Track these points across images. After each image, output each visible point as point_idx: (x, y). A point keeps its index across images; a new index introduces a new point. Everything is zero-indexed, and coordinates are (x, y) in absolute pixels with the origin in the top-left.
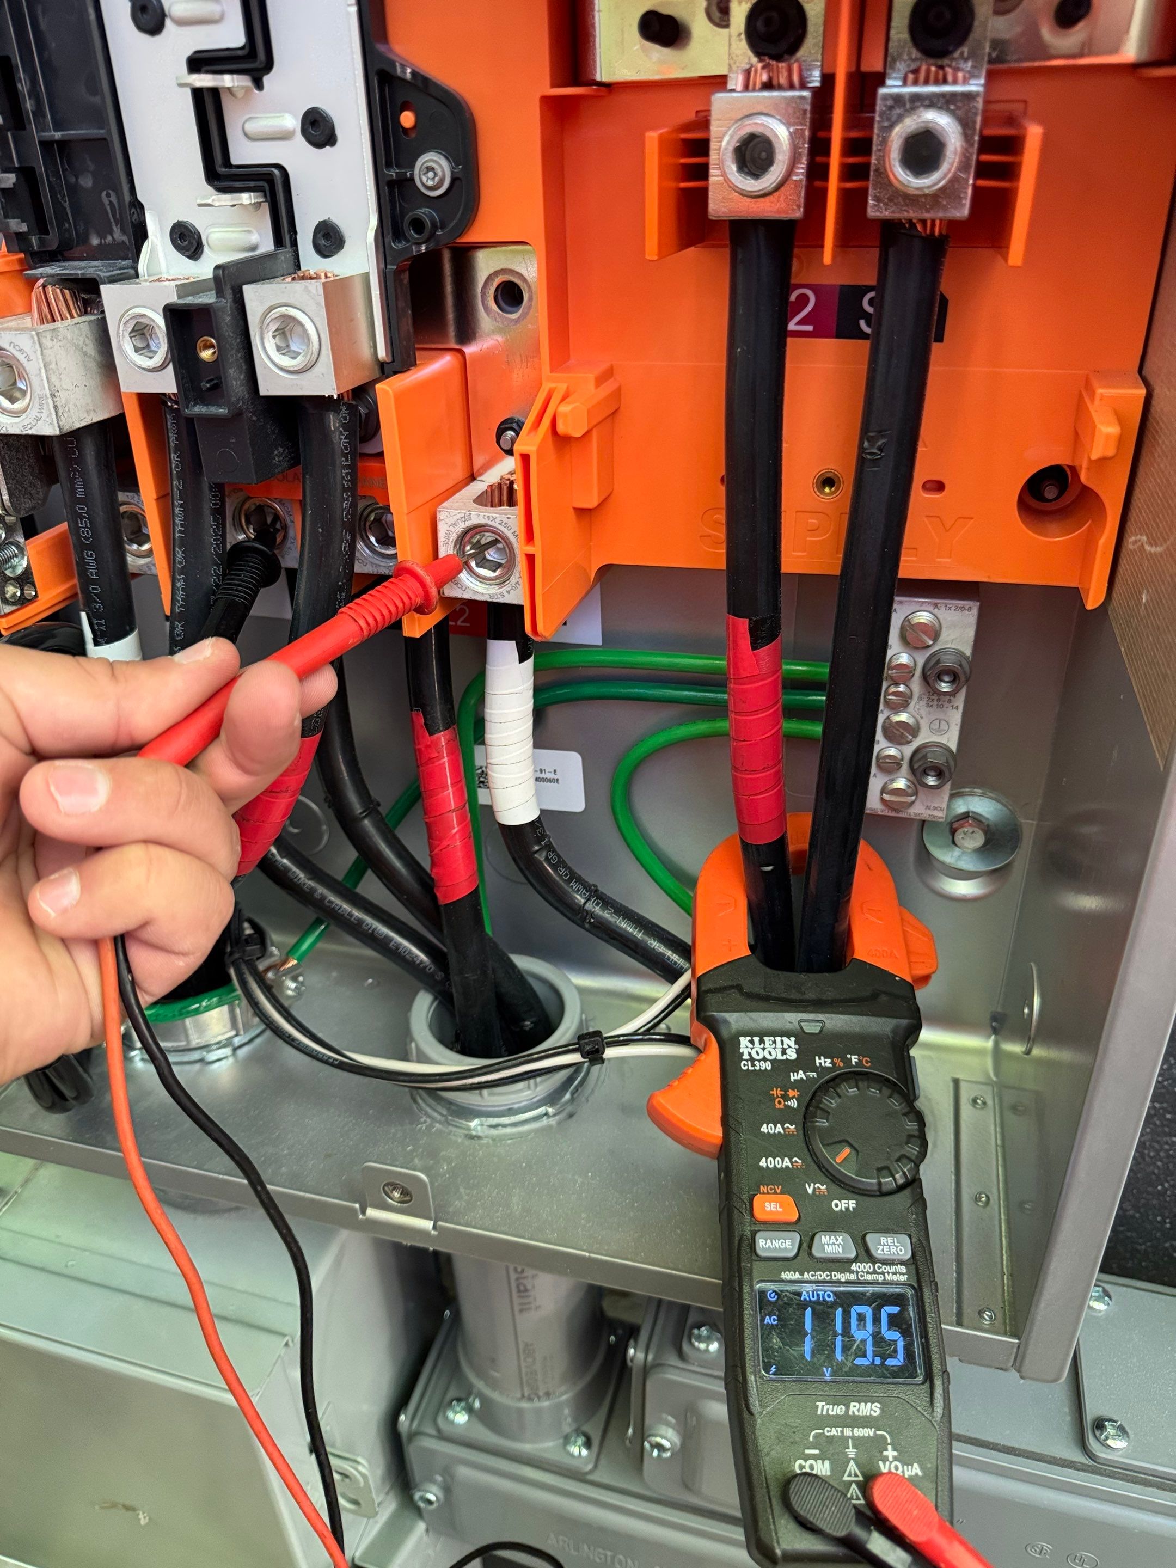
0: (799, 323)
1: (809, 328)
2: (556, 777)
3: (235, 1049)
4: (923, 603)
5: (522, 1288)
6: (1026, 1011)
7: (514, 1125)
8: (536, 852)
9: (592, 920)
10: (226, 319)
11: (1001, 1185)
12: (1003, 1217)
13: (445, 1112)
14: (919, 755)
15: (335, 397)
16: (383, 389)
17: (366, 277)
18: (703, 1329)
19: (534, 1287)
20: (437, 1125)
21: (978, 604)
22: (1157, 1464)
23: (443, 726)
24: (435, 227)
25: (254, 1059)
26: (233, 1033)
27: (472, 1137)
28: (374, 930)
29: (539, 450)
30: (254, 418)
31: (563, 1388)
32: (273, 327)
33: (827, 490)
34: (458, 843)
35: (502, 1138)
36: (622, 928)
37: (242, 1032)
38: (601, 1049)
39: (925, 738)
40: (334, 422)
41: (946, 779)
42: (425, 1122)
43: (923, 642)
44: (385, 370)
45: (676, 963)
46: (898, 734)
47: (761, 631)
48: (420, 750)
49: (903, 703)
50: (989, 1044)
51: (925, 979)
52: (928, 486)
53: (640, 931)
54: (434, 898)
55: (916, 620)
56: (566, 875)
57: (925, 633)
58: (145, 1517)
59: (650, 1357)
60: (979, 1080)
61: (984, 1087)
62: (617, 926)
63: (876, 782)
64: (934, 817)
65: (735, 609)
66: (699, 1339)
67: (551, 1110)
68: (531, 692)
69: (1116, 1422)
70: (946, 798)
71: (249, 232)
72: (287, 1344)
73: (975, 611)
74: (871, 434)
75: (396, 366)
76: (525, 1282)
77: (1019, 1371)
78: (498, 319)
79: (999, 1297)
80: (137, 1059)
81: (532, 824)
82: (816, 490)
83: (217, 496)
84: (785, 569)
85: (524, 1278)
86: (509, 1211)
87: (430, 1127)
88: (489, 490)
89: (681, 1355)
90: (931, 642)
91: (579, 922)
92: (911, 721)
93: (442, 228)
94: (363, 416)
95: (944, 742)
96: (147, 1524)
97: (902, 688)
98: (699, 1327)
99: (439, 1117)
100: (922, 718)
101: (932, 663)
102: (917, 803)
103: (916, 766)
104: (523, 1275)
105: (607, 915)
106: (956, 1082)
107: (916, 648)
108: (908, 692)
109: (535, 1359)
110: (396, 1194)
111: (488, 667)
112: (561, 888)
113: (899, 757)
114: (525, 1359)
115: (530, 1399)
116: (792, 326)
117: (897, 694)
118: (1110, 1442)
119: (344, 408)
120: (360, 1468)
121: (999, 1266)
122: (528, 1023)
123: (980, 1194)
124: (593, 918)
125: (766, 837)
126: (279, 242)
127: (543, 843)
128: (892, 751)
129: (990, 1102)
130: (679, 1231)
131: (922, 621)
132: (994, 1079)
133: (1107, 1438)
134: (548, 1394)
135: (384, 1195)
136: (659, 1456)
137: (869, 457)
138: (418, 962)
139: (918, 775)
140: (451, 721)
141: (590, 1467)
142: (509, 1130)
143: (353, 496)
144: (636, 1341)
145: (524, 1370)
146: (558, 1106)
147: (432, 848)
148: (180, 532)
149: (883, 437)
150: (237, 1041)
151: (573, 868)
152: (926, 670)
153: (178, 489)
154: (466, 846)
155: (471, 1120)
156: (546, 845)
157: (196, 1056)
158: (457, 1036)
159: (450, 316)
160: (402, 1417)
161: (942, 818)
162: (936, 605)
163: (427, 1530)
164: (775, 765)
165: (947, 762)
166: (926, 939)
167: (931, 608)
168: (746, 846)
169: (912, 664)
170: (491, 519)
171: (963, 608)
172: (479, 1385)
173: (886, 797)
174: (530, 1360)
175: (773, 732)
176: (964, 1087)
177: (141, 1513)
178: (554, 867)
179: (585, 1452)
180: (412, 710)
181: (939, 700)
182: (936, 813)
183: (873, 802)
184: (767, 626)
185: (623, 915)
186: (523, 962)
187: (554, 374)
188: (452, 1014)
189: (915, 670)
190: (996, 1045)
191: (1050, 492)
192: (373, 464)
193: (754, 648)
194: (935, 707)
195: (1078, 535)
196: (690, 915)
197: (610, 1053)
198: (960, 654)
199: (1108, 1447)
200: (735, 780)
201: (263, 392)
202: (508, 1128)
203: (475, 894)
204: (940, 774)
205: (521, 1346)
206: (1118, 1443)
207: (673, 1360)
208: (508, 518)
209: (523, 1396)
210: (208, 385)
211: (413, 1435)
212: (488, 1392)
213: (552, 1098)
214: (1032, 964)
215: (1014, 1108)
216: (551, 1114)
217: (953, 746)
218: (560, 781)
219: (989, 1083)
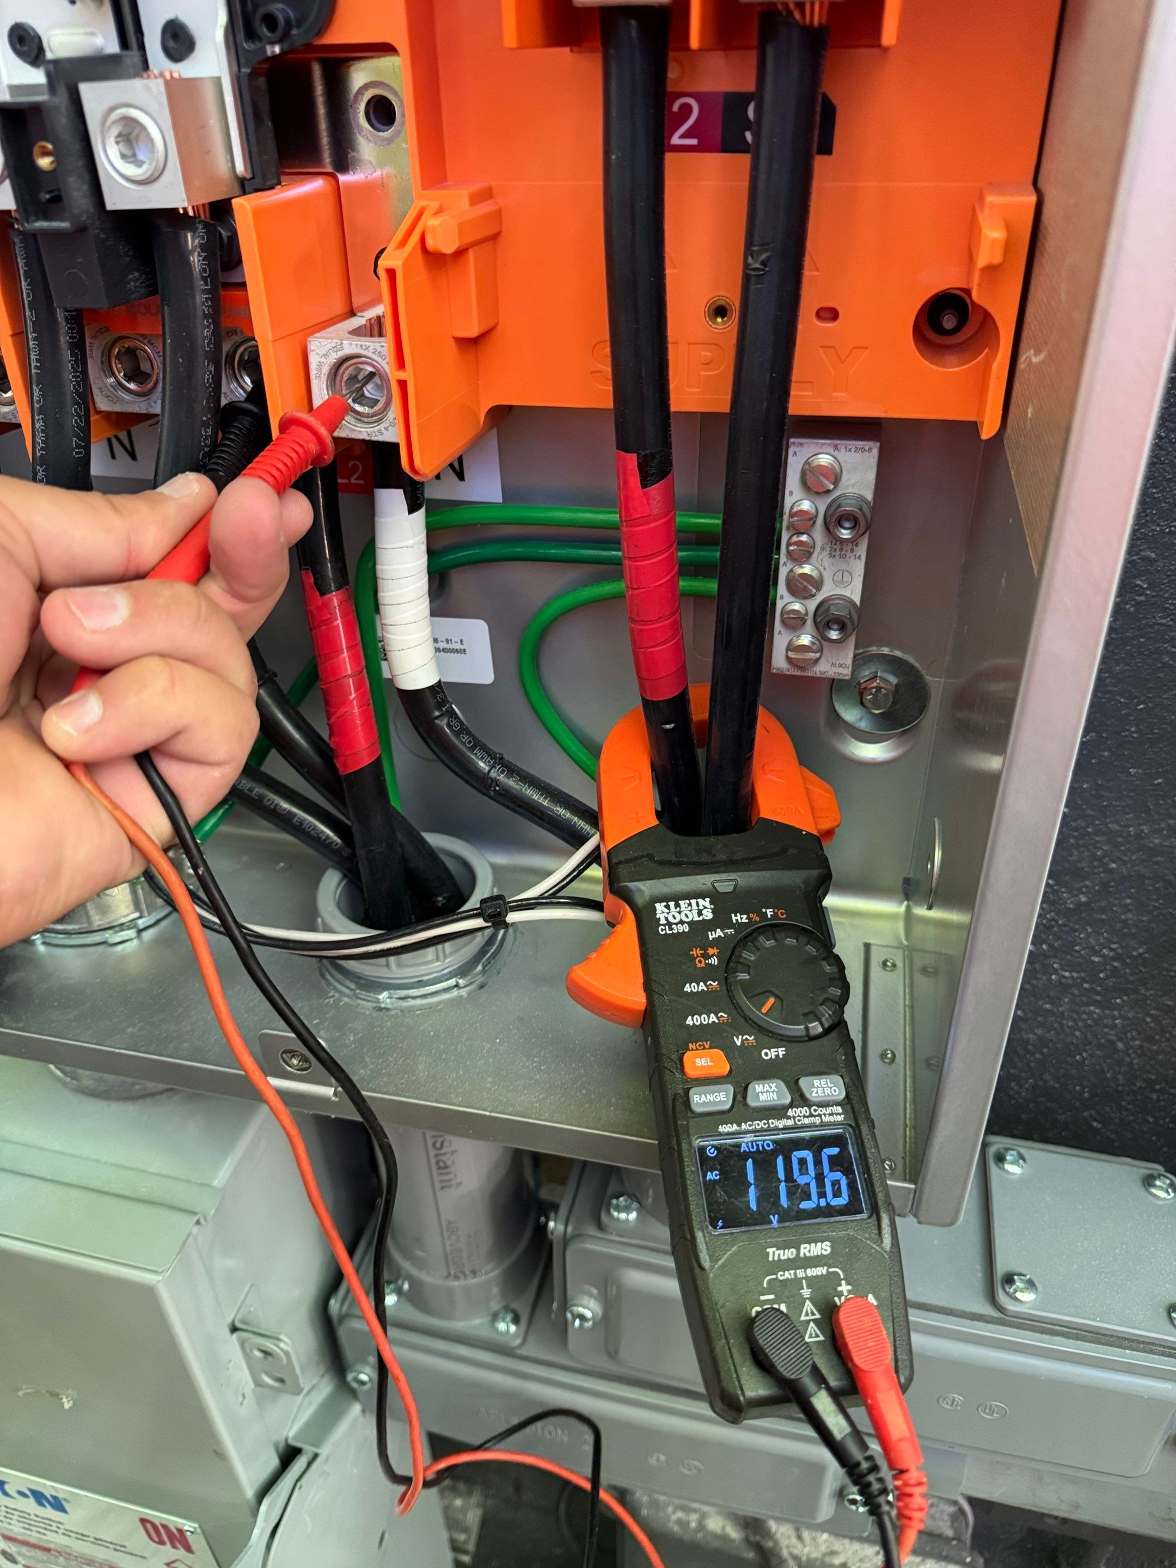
0: (683, 136)
1: (694, 142)
2: (462, 647)
3: (140, 931)
4: (823, 444)
5: (441, 1164)
6: (929, 866)
7: (424, 996)
8: (437, 718)
9: (497, 788)
10: (62, 121)
11: (908, 1043)
12: (908, 1073)
13: (353, 986)
14: (822, 609)
15: (191, 213)
16: (240, 204)
17: (218, 81)
18: (622, 1199)
19: (453, 1163)
20: (345, 999)
21: (878, 444)
22: (1064, 1314)
23: (335, 587)
24: (288, 24)
25: (159, 941)
26: (137, 915)
27: (380, 1009)
28: (277, 805)
29: (404, 264)
30: (102, 236)
31: (489, 1267)
32: (115, 131)
33: (719, 320)
34: (356, 710)
35: (411, 1010)
36: (527, 797)
37: (146, 914)
38: (503, 912)
39: (829, 591)
40: (191, 240)
41: (849, 632)
42: (333, 996)
43: (823, 485)
44: (245, 186)
45: (582, 828)
46: (800, 587)
47: (651, 467)
48: (311, 612)
49: (804, 554)
50: (902, 909)
51: (830, 833)
52: (823, 314)
53: (546, 798)
54: (334, 770)
55: (816, 463)
56: (470, 742)
57: (825, 476)
58: (69, 1401)
59: (570, 1229)
60: (890, 944)
61: (895, 951)
62: (523, 794)
63: (780, 640)
64: (839, 674)
65: (623, 445)
66: (618, 1209)
67: (461, 981)
68: (424, 548)
69: (1025, 1276)
70: (851, 655)
71: (93, 34)
72: (198, 1222)
73: (875, 452)
74: (755, 248)
75: (258, 182)
76: (445, 1158)
77: (916, 1216)
78: (370, 138)
79: (901, 1148)
80: (39, 942)
81: (431, 688)
82: (708, 319)
83: (74, 328)
84: (676, 405)
85: (445, 1154)
86: (414, 1078)
87: (339, 1000)
88: (368, 325)
89: (600, 1226)
90: (831, 487)
91: (484, 791)
92: (815, 574)
93: (298, 26)
94: (225, 239)
95: (849, 595)
96: (71, 1408)
97: (804, 538)
98: (618, 1198)
99: (347, 991)
100: (825, 569)
101: (833, 509)
102: (822, 660)
103: (819, 620)
104: (442, 1151)
105: (512, 783)
106: (867, 947)
107: (818, 493)
108: (810, 541)
109: (459, 1237)
110: (295, 1062)
111: (376, 519)
112: (464, 755)
113: (803, 611)
114: (449, 1237)
115: (456, 1278)
116: (676, 140)
117: (799, 543)
118: (1019, 1295)
119: (200, 227)
120: (282, 1345)
121: (902, 1120)
122: (440, 899)
123: (886, 1050)
124: (498, 786)
125: (667, 693)
126: (124, 43)
127: (444, 709)
128: (797, 606)
129: (900, 964)
130: (584, 1092)
131: (823, 463)
132: (906, 943)
133: (1016, 1291)
134: (474, 1273)
135: (283, 1063)
136: (581, 1325)
137: (752, 273)
138: (323, 838)
139: (821, 626)
140: (343, 581)
141: (518, 1342)
142: (419, 1002)
143: (217, 324)
144: (556, 1213)
145: (448, 1248)
146: (469, 978)
147: (329, 715)
148: (36, 367)
149: (766, 250)
150: (141, 923)
151: (477, 735)
152: (828, 516)
153: (31, 320)
154: (365, 715)
155: (380, 993)
156: (447, 711)
157: (97, 938)
158: (366, 912)
159: (325, 139)
160: (332, 1302)
161: (847, 675)
162: (836, 448)
163: (363, 1411)
164: (672, 614)
165: (850, 614)
166: (829, 795)
167: (831, 450)
168: (646, 703)
169: (813, 511)
170: (364, 348)
171: (863, 450)
172: (406, 1265)
173: (791, 654)
174: (454, 1238)
175: (668, 578)
176: (874, 950)
177: (64, 1397)
178: (457, 734)
179: (513, 1328)
180: (301, 569)
181: (841, 549)
182: (841, 670)
183: (779, 661)
184: (656, 461)
185: (529, 782)
186: (434, 840)
187: (425, 192)
188: (361, 891)
189: (816, 516)
190: (908, 909)
191: (949, 322)
192: (238, 293)
193: (644, 486)
194: (837, 557)
195: (974, 365)
196: (595, 781)
197: (512, 917)
198: (862, 498)
199: (1016, 1299)
200: (632, 631)
201: (110, 206)
202: (416, 1000)
203: (377, 765)
204: (842, 628)
205: (444, 1224)
206: (1027, 1297)
207: (592, 1231)
208: (382, 346)
209: (449, 1275)
210: (47, 196)
211: (343, 1318)
212: (415, 1272)
213: (463, 971)
214: (936, 820)
215: (924, 970)
216: (462, 985)
217: (857, 600)
218: (467, 652)
219: (900, 947)
